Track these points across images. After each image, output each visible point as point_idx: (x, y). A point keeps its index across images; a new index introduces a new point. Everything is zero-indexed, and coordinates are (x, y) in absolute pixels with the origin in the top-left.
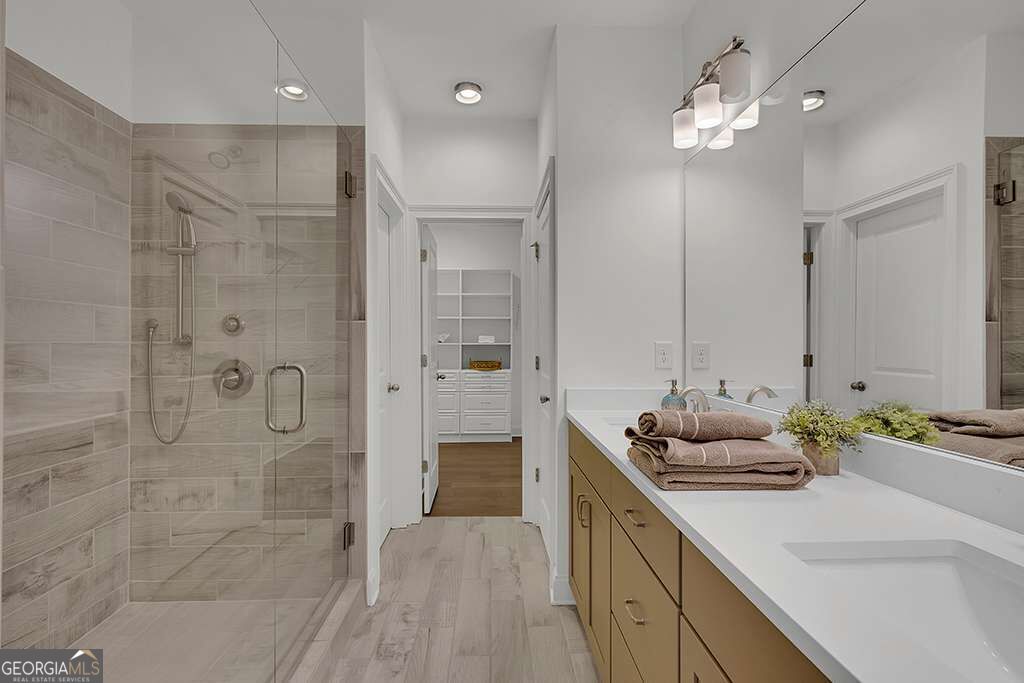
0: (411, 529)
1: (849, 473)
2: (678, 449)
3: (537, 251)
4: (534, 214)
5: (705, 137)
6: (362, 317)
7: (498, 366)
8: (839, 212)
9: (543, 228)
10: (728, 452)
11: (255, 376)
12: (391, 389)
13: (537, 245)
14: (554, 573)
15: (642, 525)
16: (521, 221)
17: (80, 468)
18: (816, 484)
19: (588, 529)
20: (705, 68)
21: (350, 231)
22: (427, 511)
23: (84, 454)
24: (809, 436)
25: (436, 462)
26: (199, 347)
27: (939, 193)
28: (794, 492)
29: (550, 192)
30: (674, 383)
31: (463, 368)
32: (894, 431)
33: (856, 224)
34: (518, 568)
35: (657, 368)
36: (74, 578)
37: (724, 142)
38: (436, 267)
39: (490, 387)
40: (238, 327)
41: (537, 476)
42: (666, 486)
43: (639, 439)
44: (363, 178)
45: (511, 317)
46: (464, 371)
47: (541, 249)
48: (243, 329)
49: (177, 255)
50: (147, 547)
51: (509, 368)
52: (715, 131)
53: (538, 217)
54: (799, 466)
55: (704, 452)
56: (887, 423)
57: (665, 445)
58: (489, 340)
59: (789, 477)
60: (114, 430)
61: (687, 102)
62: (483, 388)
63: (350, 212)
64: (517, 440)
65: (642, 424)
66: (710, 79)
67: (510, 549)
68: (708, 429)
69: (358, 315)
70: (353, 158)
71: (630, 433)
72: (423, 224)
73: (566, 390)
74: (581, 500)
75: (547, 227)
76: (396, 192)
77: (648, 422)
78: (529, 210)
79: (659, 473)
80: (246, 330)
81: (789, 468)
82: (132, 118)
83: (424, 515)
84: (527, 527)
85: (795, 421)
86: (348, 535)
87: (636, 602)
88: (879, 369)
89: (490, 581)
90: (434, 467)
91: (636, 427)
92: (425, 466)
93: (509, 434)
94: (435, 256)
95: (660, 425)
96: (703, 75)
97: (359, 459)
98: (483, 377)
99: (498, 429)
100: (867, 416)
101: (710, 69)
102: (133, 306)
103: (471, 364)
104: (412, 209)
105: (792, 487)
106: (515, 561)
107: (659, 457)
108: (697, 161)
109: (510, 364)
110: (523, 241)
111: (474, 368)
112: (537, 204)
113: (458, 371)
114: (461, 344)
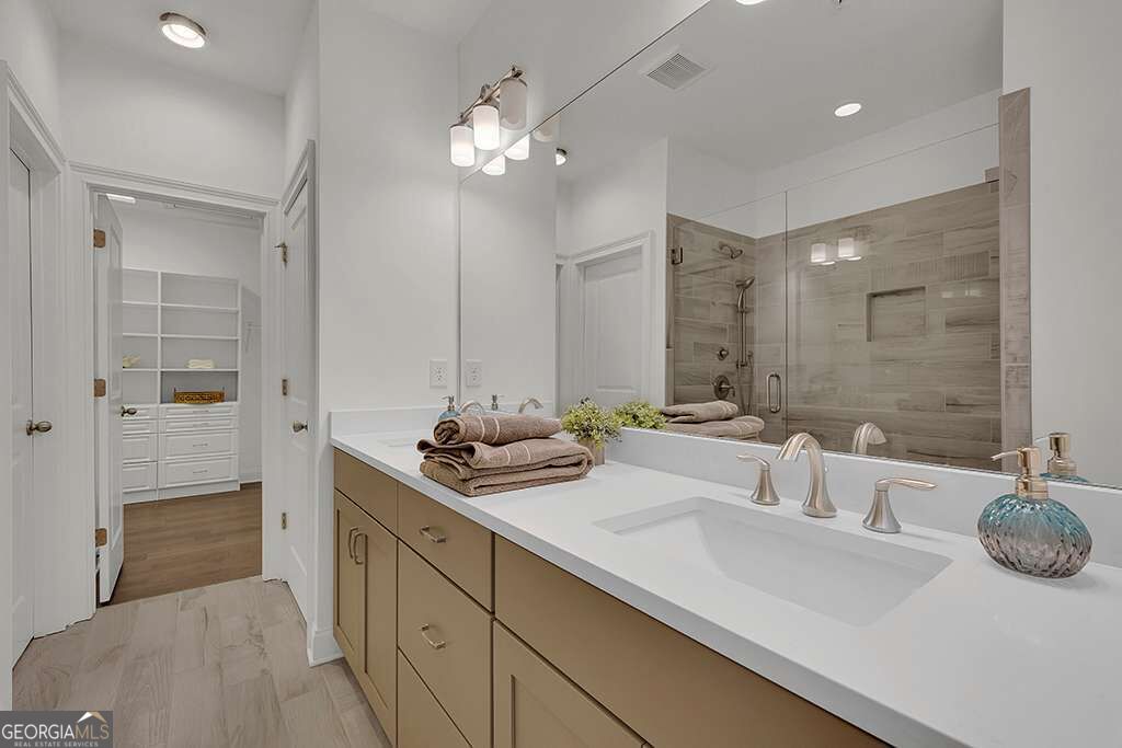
0: (75, 630)
1: (610, 462)
2: (484, 452)
3: (285, 253)
4: (281, 209)
5: (481, 159)
7: (219, 397)
8: (573, 257)
9: (293, 228)
10: (529, 450)
12: (34, 430)
13: (284, 246)
14: (313, 629)
15: (443, 541)
16: (262, 215)
18: (593, 473)
19: (363, 566)
20: (483, 90)
22: (105, 597)
24: (585, 433)
25: (120, 529)
27: (638, 251)
28: (580, 481)
29: (308, 180)
30: (451, 400)
31: (162, 402)
32: (640, 423)
33: (584, 268)
34: (260, 637)
35: (431, 387)
37: (496, 168)
38: (120, 263)
39: (206, 425)
41: (284, 521)
42: (473, 492)
43: (435, 450)
45: (239, 338)
46: (164, 406)
47: (290, 252)
51: (236, 400)
52: (491, 155)
53: (286, 213)
54: (583, 457)
55: (508, 453)
56: (635, 417)
57: (471, 451)
58: (208, 366)
59: (576, 468)
61: (464, 120)
62: (195, 426)
64: (252, 487)
65: (439, 435)
66: (488, 101)
67: (248, 618)
68: (508, 431)
71: (423, 445)
72: (97, 193)
73: (330, 414)
74: (355, 533)
77: (447, 430)
78: (276, 203)
79: (464, 480)
81: (574, 460)
83: (99, 605)
84: (268, 585)
85: (573, 421)
87: (434, 626)
88: (600, 387)
89: (219, 665)
90: (115, 537)
91: (431, 438)
92: (101, 536)
93: (236, 481)
94: (119, 243)
95: (462, 431)
96: (481, 97)
98: (194, 412)
99: (223, 474)
100: (620, 414)
101: (488, 93)
103: (176, 396)
105: (578, 477)
106: (254, 631)
107: (464, 464)
108: (470, 181)
109: (236, 395)
110: (264, 240)
111: (182, 401)
112: (285, 197)
113: (155, 406)
114: (159, 370)
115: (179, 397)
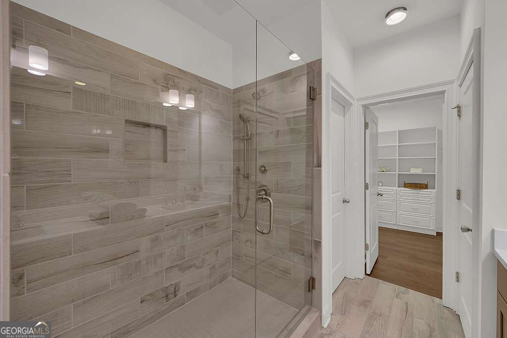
0: (357, 281)
3: (459, 111)
4: (456, 84)
6: (319, 165)
7: (425, 187)
9: (465, 93)
11: (272, 193)
12: (344, 201)
13: (458, 107)
16: (443, 92)
17: (215, 223)
21: (313, 119)
22: (368, 272)
23: (216, 218)
25: (377, 243)
26: (253, 178)
31: (399, 187)
36: (212, 264)
38: (376, 131)
39: (419, 200)
40: (265, 170)
41: (457, 277)
44: (321, 88)
45: (436, 157)
46: (399, 189)
47: (463, 109)
48: (267, 171)
49: (244, 140)
50: (237, 257)
51: (435, 189)
53: (460, 86)
58: (419, 171)
60: (227, 209)
62: (414, 200)
63: (313, 108)
64: (440, 235)
69: (317, 164)
70: (315, 78)
72: (366, 107)
73: (493, 231)
75: (471, 91)
76: (346, 92)
78: (452, 82)
80: (268, 172)
82: (232, 87)
83: (366, 274)
86: (312, 284)
90: (374, 248)
92: (367, 247)
93: (434, 230)
94: (376, 125)
97: (318, 244)
99: (426, 226)
102: (233, 161)
103: (405, 184)
104: (358, 100)
109: (435, 187)
110: (444, 106)
111: (407, 187)
112: (459, 77)
113: (395, 188)
114: (397, 173)
115: (406, 185)
